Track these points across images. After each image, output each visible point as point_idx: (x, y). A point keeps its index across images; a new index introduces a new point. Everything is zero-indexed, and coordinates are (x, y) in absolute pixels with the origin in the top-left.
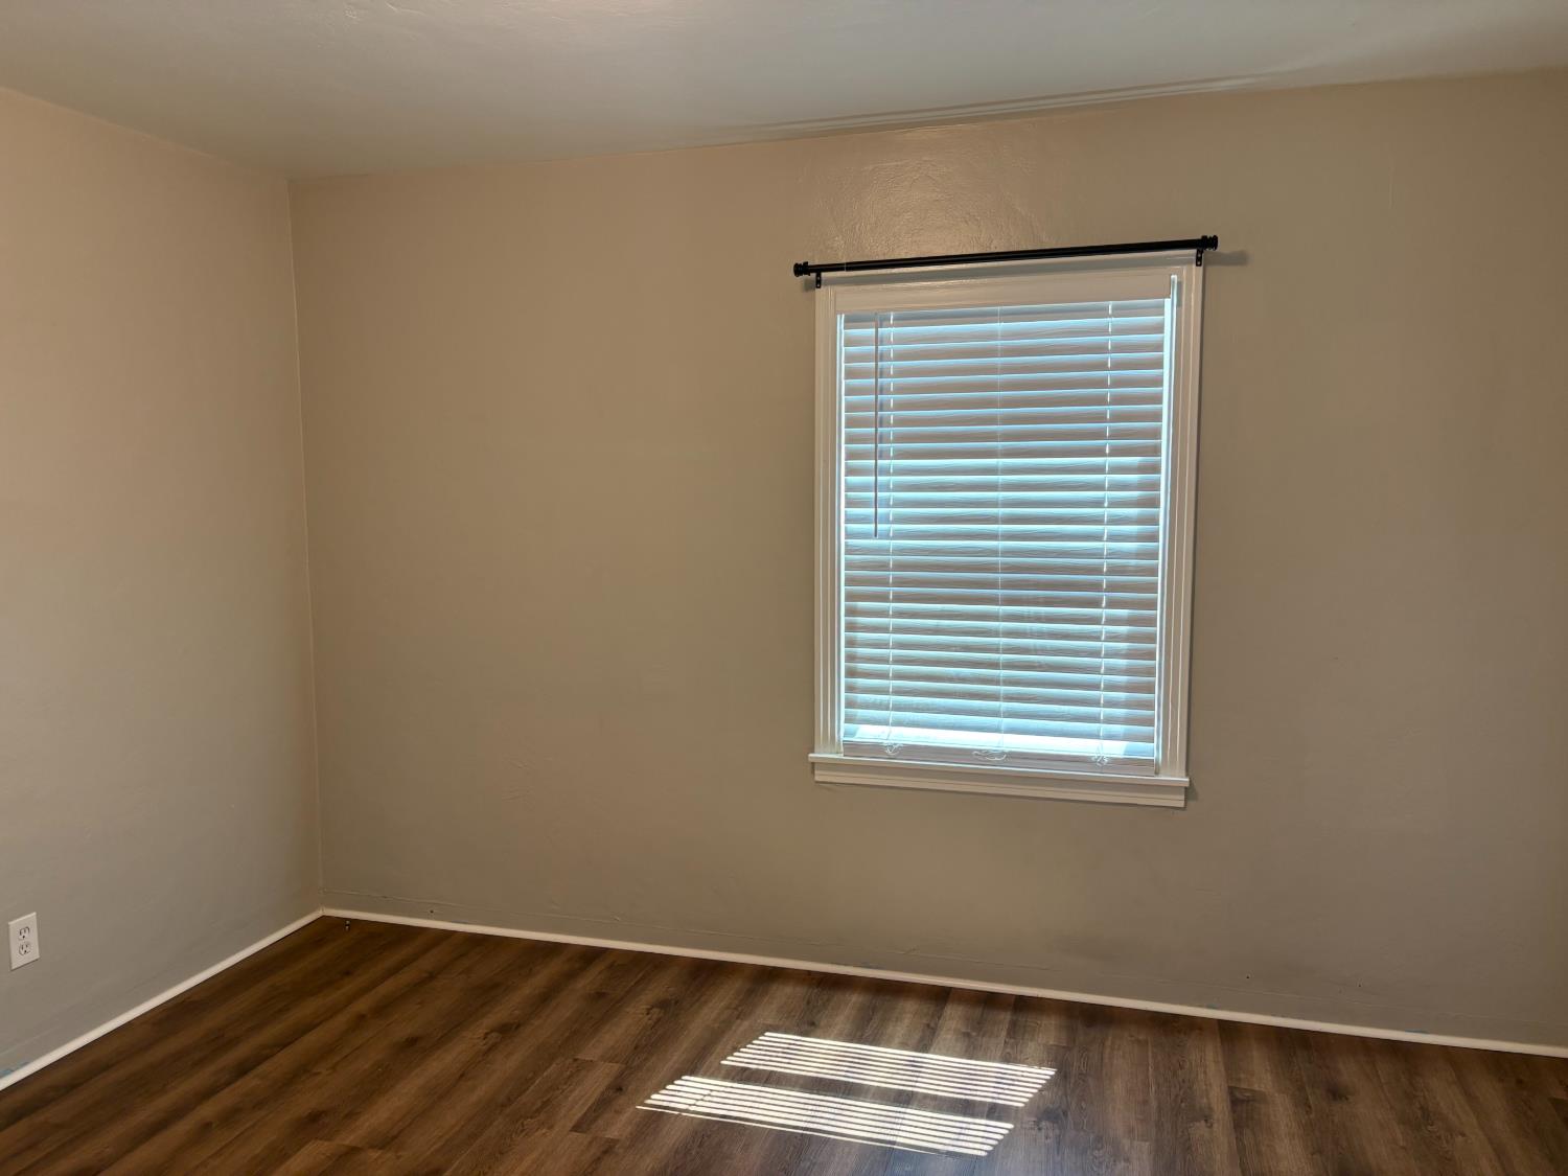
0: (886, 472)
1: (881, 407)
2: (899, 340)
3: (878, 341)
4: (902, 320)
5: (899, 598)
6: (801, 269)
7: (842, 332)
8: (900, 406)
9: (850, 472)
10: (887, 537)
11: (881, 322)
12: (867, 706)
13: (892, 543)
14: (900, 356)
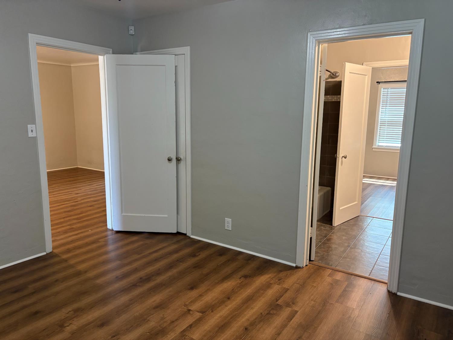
0: (387, 109)
1: (387, 100)
2: (391, 91)
3: (388, 91)
4: (391, 89)
5: (387, 126)
6: (377, 82)
7: (382, 90)
8: (390, 100)
9: (382, 109)
10: (386, 117)
11: (388, 89)
12: (381, 140)
13: (387, 118)
14: (390, 93)
